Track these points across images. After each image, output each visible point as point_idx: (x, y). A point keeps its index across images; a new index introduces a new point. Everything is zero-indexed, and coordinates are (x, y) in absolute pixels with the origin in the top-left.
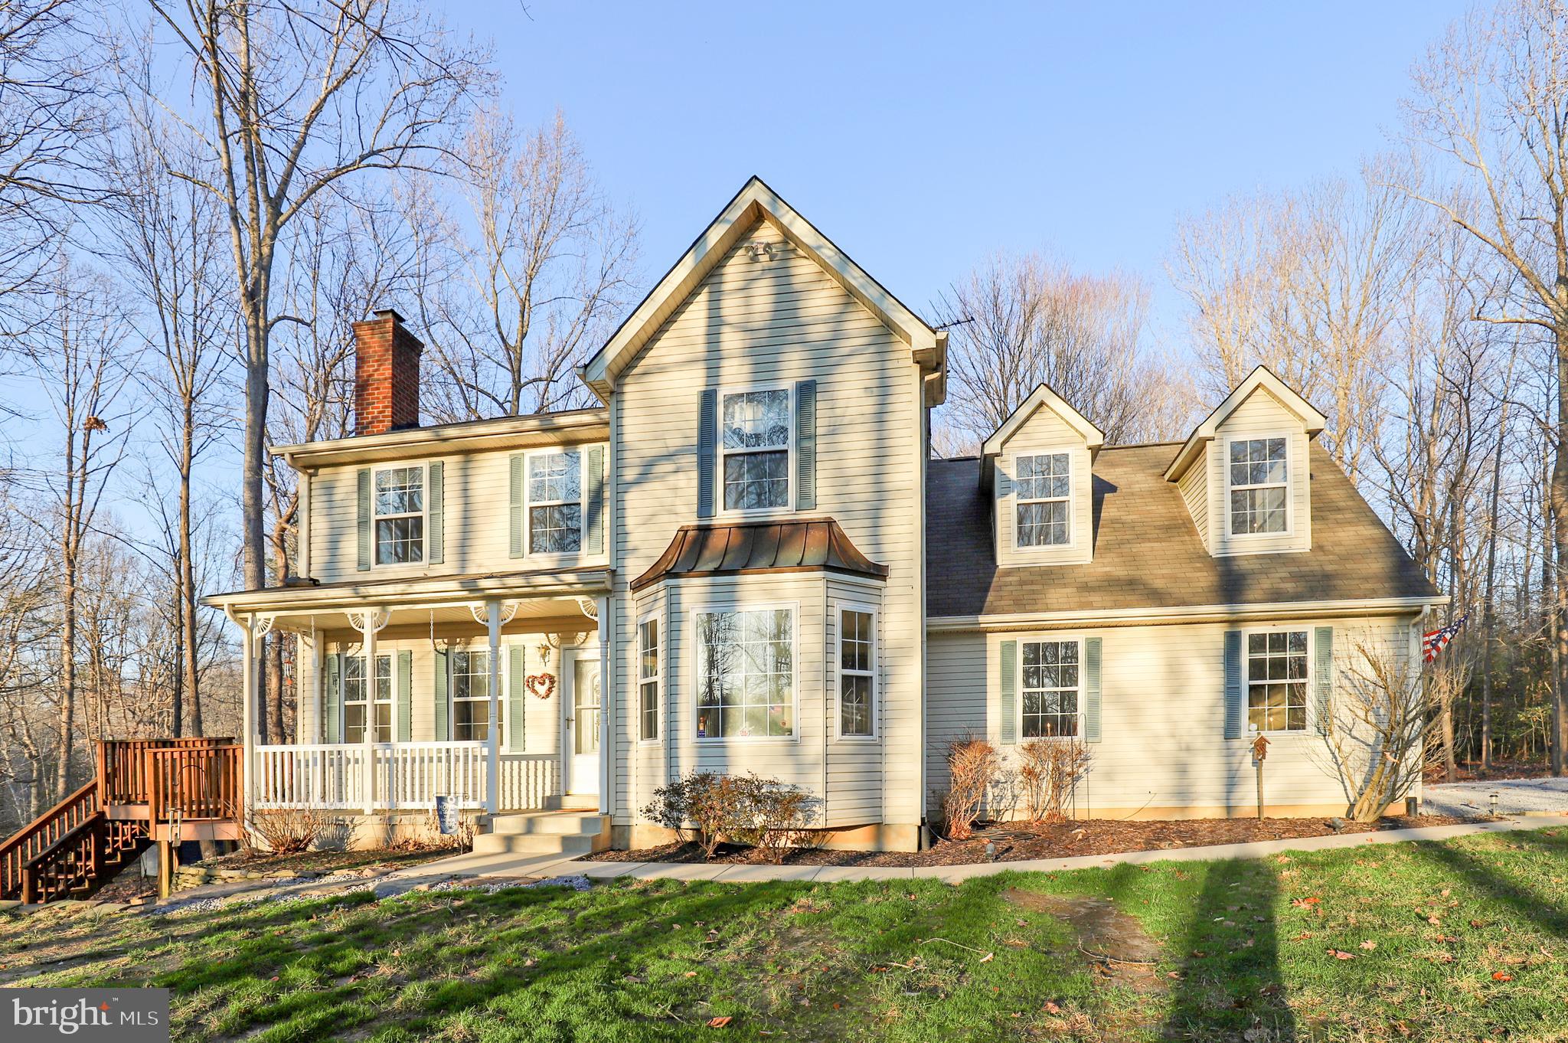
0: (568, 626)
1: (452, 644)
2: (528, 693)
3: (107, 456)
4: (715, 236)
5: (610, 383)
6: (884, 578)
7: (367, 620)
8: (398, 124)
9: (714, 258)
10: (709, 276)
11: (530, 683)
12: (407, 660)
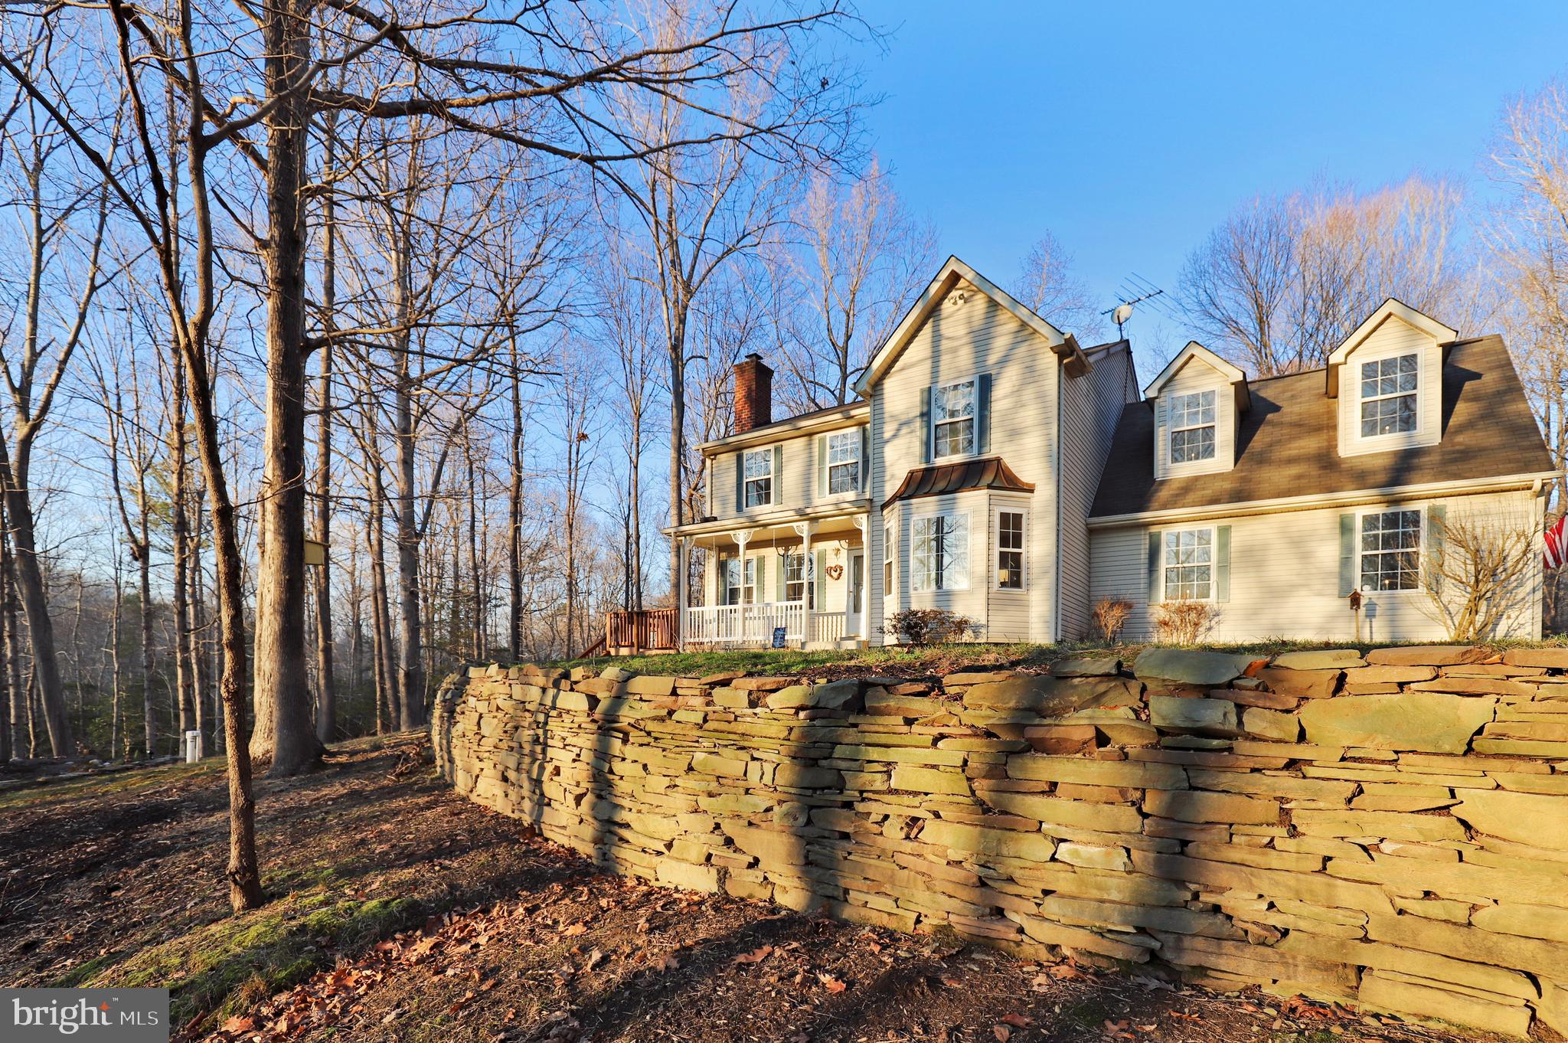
0: (852, 535)
1: (787, 550)
2: (828, 577)
3: (587, 459)
4: (935, 288)
5: (869, 390)
6: (1032, 491)
7: (741, 538)
8: (760, 214)
9: (933, 303)
10: (932, 312)
11: (829, 571)
12: (761, 561)
